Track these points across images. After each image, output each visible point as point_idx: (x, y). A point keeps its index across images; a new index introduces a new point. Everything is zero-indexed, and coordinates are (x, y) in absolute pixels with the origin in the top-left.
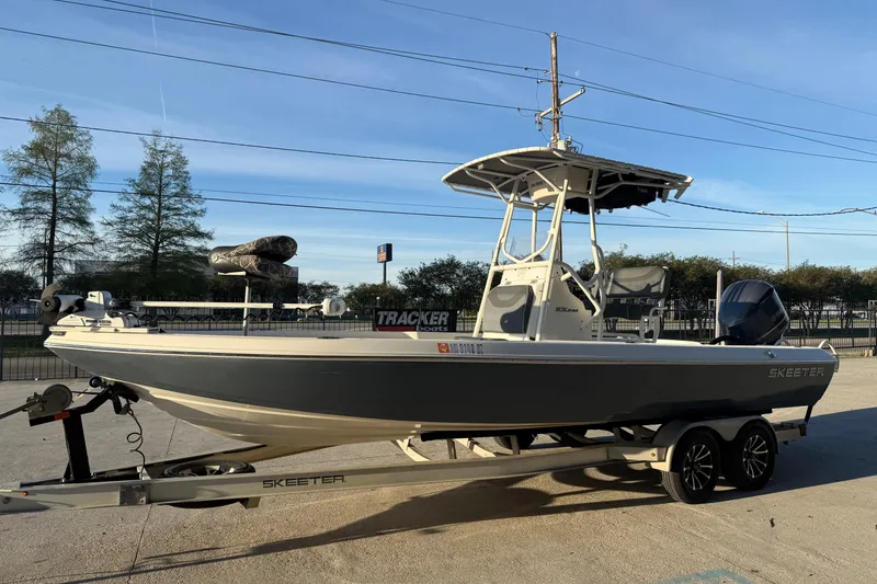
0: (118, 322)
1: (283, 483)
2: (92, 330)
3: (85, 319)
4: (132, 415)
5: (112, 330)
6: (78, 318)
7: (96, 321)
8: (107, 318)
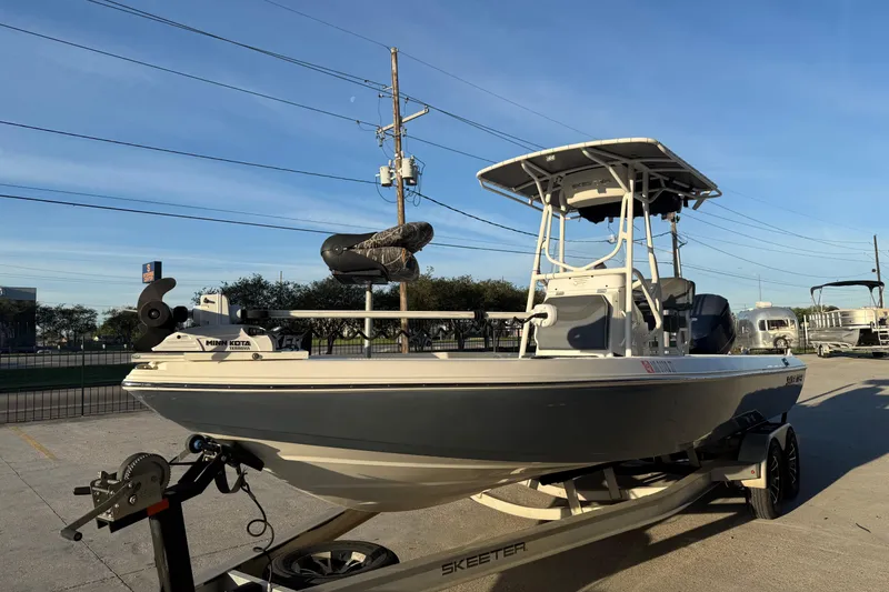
0: (262, 343)
1: (464, 564)
2: (214, 359)
3: (204, 340)
4: (248, 491)
5: (249, 356)
6: (190, 337)
7: (224, 343)
8: (243, 336)
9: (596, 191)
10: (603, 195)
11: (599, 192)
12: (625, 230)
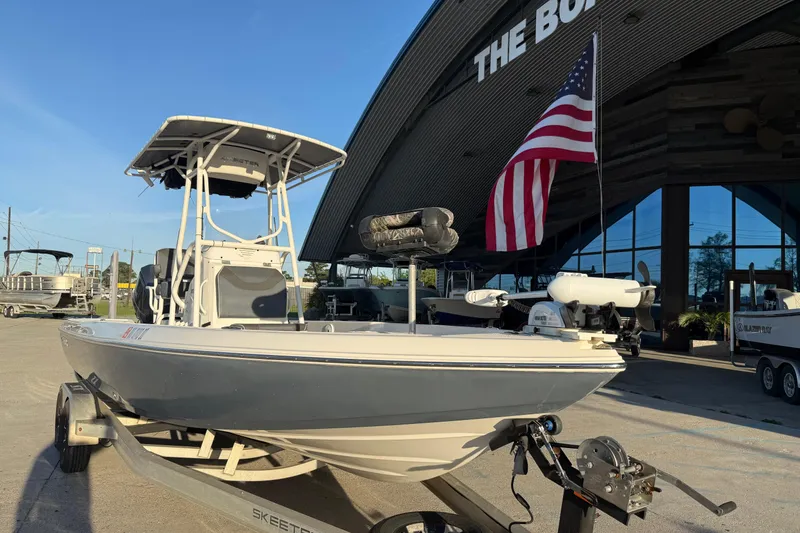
9: (245, 169)
10: (249, 175)
11: (248, 172)
12: (284, 215)
